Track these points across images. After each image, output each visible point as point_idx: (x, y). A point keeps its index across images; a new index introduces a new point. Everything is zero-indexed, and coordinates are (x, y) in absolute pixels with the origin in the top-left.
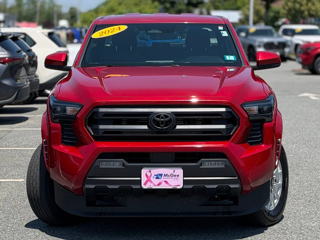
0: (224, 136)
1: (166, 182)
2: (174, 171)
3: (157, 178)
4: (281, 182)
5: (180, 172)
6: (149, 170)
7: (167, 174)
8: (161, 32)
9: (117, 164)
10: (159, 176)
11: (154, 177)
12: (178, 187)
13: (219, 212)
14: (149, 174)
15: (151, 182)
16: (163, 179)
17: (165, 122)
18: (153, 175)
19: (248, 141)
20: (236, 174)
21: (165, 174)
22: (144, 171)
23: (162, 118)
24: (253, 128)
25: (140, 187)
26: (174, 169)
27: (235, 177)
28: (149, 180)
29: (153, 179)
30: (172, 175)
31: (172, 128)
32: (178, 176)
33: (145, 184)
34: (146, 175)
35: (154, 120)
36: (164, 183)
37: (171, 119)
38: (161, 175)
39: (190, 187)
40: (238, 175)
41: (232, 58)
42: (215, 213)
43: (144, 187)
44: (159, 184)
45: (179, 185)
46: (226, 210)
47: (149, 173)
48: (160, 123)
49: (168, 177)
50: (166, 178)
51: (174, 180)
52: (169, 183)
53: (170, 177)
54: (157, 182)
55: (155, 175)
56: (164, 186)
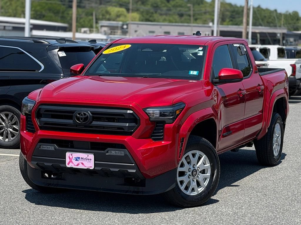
0: (126, 132)
1: (82, 163)
2: (88, 156)
3: (77, 160)
4: (209, 174)
5: (92, 156)
6: (71, 154)
7: (83, 158)
8: (152, 51)
9: (51, 148)
10: (78, 159)
11: (74, 159)
12: (91, 168)
13: (131, 191)
14: (71, 157)
15: (72, 162)
16: (80, 161)
17: (83, 119)
18: (74, 158)
19: (152, 138)
20: (133, 162)
21: (81, 158)
22: (68, 154)
23: (82, 115)
24: (156, 128)
25: (65, 166)
26: (88, 154)
27: (133, 164)
28: (71, 161)
29: (74, 161)
30: (86, 159)
31: (88, 123)
32: (91, 159)
33: (68, 164)
34: (69, 157)
35: (76, 116)
36: (81, 164)
37: (88, 116)
38: (79, 158)
39: (100, 168)
40: (135, 162)
41: (195, 73)
42: (127, 191)
43: (68, 166)
44: (78, 165)
45: (91, 167)
46: (136, 190)
47: (71, 155)
48: (80, 118)
49: (84, 160)
50: (83, 161)
51: (88, 162)
52: (84, 164)
53: (85, 160)
54: (76, 163)
55: (75, 158)
56: (81, 167)
